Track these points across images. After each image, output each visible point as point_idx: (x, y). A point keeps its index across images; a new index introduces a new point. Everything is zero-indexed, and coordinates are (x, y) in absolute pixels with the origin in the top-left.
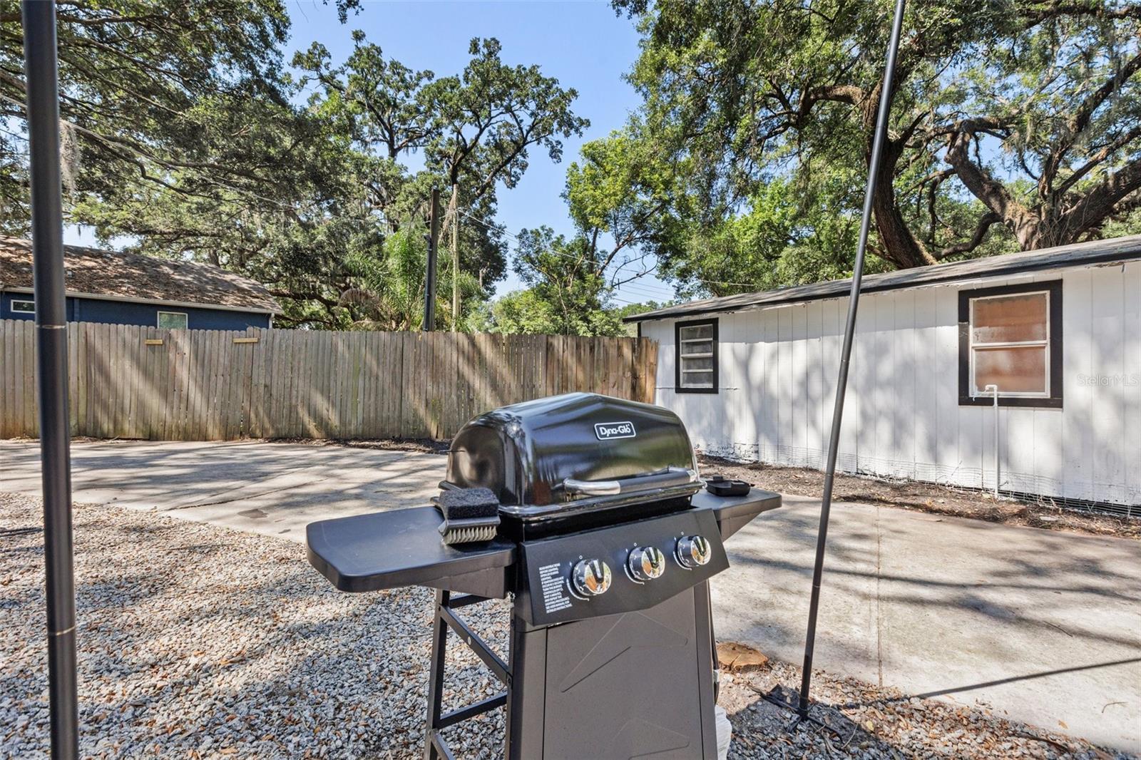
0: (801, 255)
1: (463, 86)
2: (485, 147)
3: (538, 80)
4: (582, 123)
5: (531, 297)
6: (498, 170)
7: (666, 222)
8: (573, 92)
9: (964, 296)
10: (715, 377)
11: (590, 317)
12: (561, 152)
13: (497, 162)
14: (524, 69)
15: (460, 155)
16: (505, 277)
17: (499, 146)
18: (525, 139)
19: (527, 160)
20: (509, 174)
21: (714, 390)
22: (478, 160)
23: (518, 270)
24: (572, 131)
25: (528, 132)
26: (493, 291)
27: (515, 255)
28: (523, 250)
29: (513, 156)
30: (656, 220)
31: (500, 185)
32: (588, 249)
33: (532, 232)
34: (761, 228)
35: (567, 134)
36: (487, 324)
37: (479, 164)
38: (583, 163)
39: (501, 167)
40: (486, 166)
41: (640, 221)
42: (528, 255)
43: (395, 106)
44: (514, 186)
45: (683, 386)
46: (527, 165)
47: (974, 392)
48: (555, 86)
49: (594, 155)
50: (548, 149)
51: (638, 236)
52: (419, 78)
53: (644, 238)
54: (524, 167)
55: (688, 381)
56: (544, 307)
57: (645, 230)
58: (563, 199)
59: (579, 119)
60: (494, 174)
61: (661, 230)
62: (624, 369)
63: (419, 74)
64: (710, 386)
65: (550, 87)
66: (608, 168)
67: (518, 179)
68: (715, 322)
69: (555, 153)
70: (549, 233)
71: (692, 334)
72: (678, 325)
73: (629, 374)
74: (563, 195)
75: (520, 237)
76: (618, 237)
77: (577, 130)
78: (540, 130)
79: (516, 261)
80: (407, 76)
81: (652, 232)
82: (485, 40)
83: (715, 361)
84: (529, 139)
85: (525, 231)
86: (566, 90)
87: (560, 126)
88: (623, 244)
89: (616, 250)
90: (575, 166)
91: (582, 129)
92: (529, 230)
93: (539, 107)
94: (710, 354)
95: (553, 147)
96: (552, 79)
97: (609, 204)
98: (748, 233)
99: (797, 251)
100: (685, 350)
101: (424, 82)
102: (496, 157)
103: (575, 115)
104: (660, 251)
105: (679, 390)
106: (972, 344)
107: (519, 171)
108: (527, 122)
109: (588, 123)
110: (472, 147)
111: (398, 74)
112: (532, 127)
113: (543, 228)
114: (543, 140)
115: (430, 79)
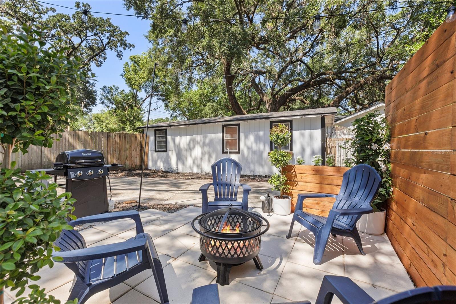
0: (213, 106)
1: (72, 21)
2: (84, 48)
3: (110, 25)
4: (131, 46)
5: (108, 115)
6: (92, 58)
7: (166, 89)
8: (127, 33)
9: (223, 126)
10: (166, 147)
11: (135, 124)
12: (122, 56)
13: (91, 55)
14: (103, 19)
15: (71, 50)
16: (96, 105)
17: (91, 48)
18: (105, 47)
19: (106, 56)
20: (97, 61)
21: (166, 151)
22: (81, 52)
23: (102, 103)
24: (127, 48)
25: (106, 45)
26: (91, 110)
27: (101, 96)
28: (104, 95)
29: (99, 53)
30: (162, 89)
31: (93, 65)
32: (135, 97)
33: (108, 87)
34: (201, 96)
35: (125, 49)
36: (89, 124)
37: (82, 54)
38: (131, 64)
39: (93, 57)
40: (85, 56)
41: (155, 88)
42: (107, 97)
43: (33, 20)
44: (100, 66)
45: (157, 150)
46: (106, 58)
47: (225, 151)
48: (118, 29)
49: (136, 61)
50: (116, 53)
51: (155, 94)
52: (47, 10)
53: (158, 95)
54: (105, 59)
55: (159, 148)
56: (114, 119)
57: (158, 91)
58: (122, 77)
59: (130, 44)
60: (90, 60)
61: (163, 92)
62: (137, 144)
63: (47, 8)
64: (165, 150)
65: (115, 29)
66: (141, 67)
67: (102, 63)
68: (166, 130)
69: (119, 55)
70: (117, 89)
71: (160, 133)
72: (155, 130)
73: (139, 146)
74: (122, 75)
75: (103, 89)
76: (147, 93)
77: (129, 48)
78: (112, 45)
79: (101, 99)
80: (40, 8)
81: (161, 93)
82: (83, 3)
83: (166, 142)
84: (107, 47)
85: (105, 87)
86: (123, 31)
87: (121, 45)
88: (149, 96)
89: (146, 99)
90: (127, 64)
91: (131, 48)
92: (107, 86)
93: (111, 35)
94: (165, 140)
95: (118, 53)
96: (116, 26)
97: (142, 81)
98: (196, 96)
99: (212, 104)
100: (158, 138)
101: (50, 13)
102: (90, 52)
103: (127, 42)
104: (164, 100)
105: (156, 151)
106: (224, 138)
107: (102, 60)
108: (105, 41)
109: (134, 46)
110: (78, 47)
111: (35, 5)
112: (108, 43)
113: (114, 86)
114: (114, 49)
115: (53, 12)
